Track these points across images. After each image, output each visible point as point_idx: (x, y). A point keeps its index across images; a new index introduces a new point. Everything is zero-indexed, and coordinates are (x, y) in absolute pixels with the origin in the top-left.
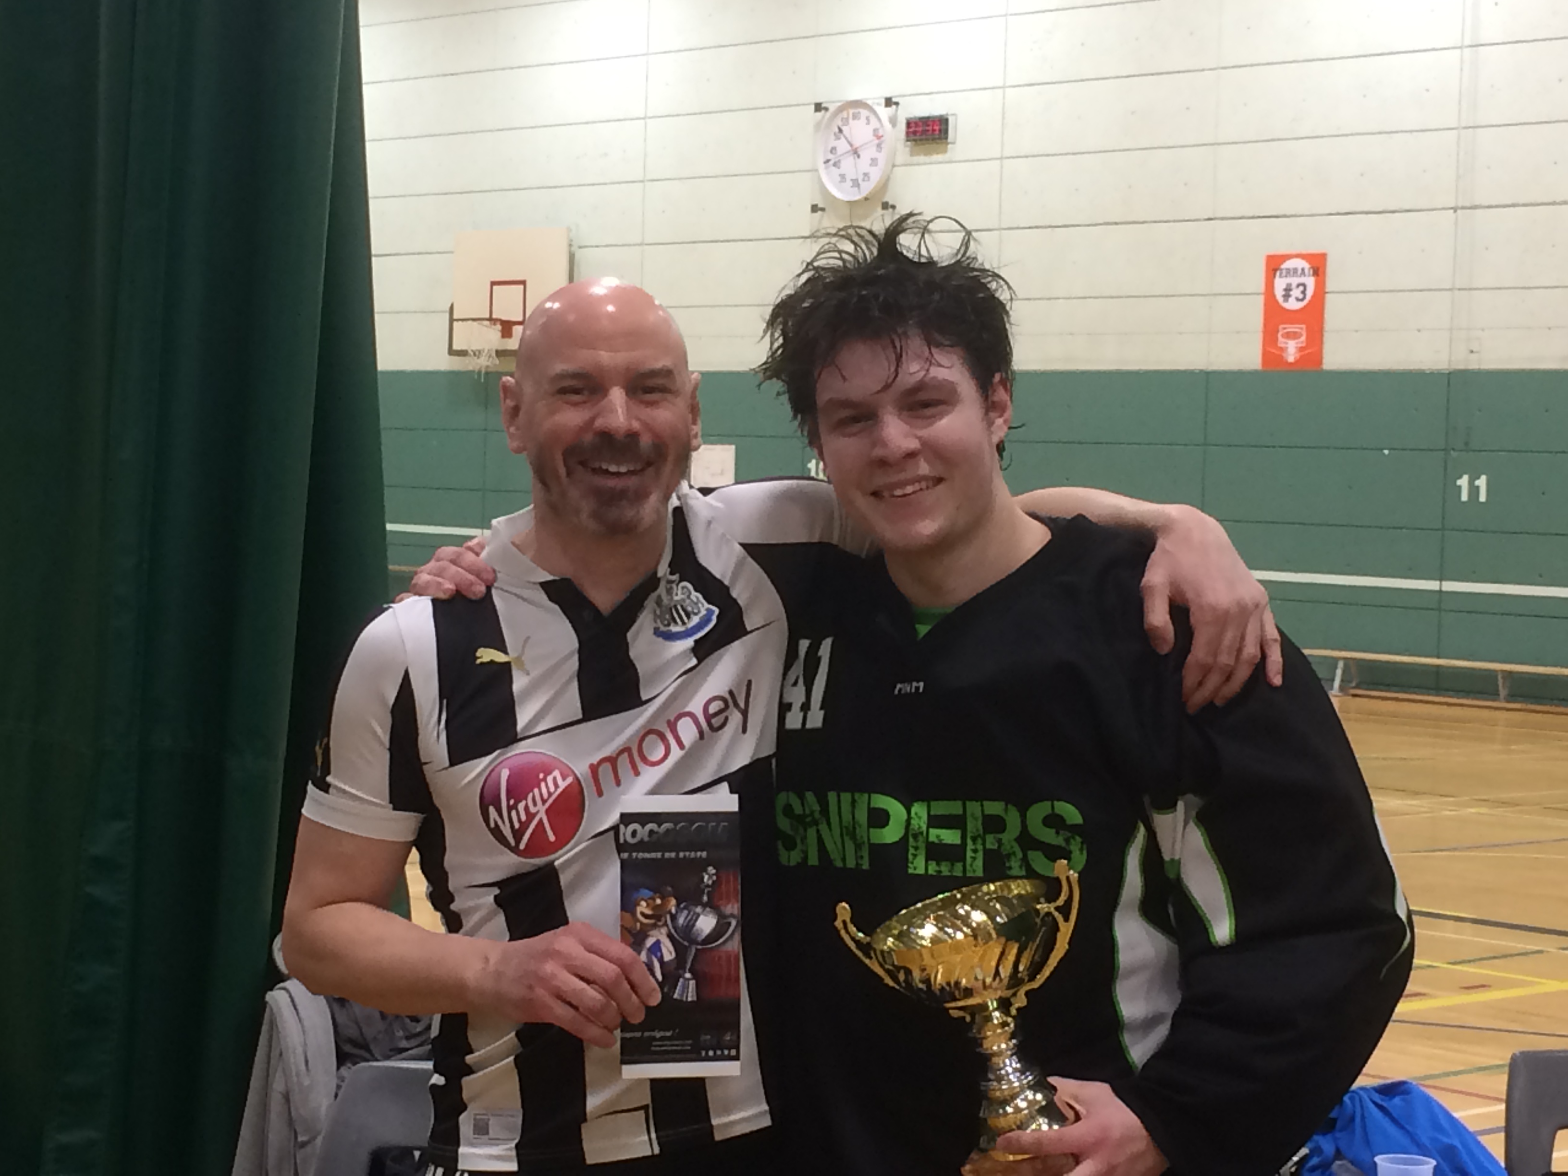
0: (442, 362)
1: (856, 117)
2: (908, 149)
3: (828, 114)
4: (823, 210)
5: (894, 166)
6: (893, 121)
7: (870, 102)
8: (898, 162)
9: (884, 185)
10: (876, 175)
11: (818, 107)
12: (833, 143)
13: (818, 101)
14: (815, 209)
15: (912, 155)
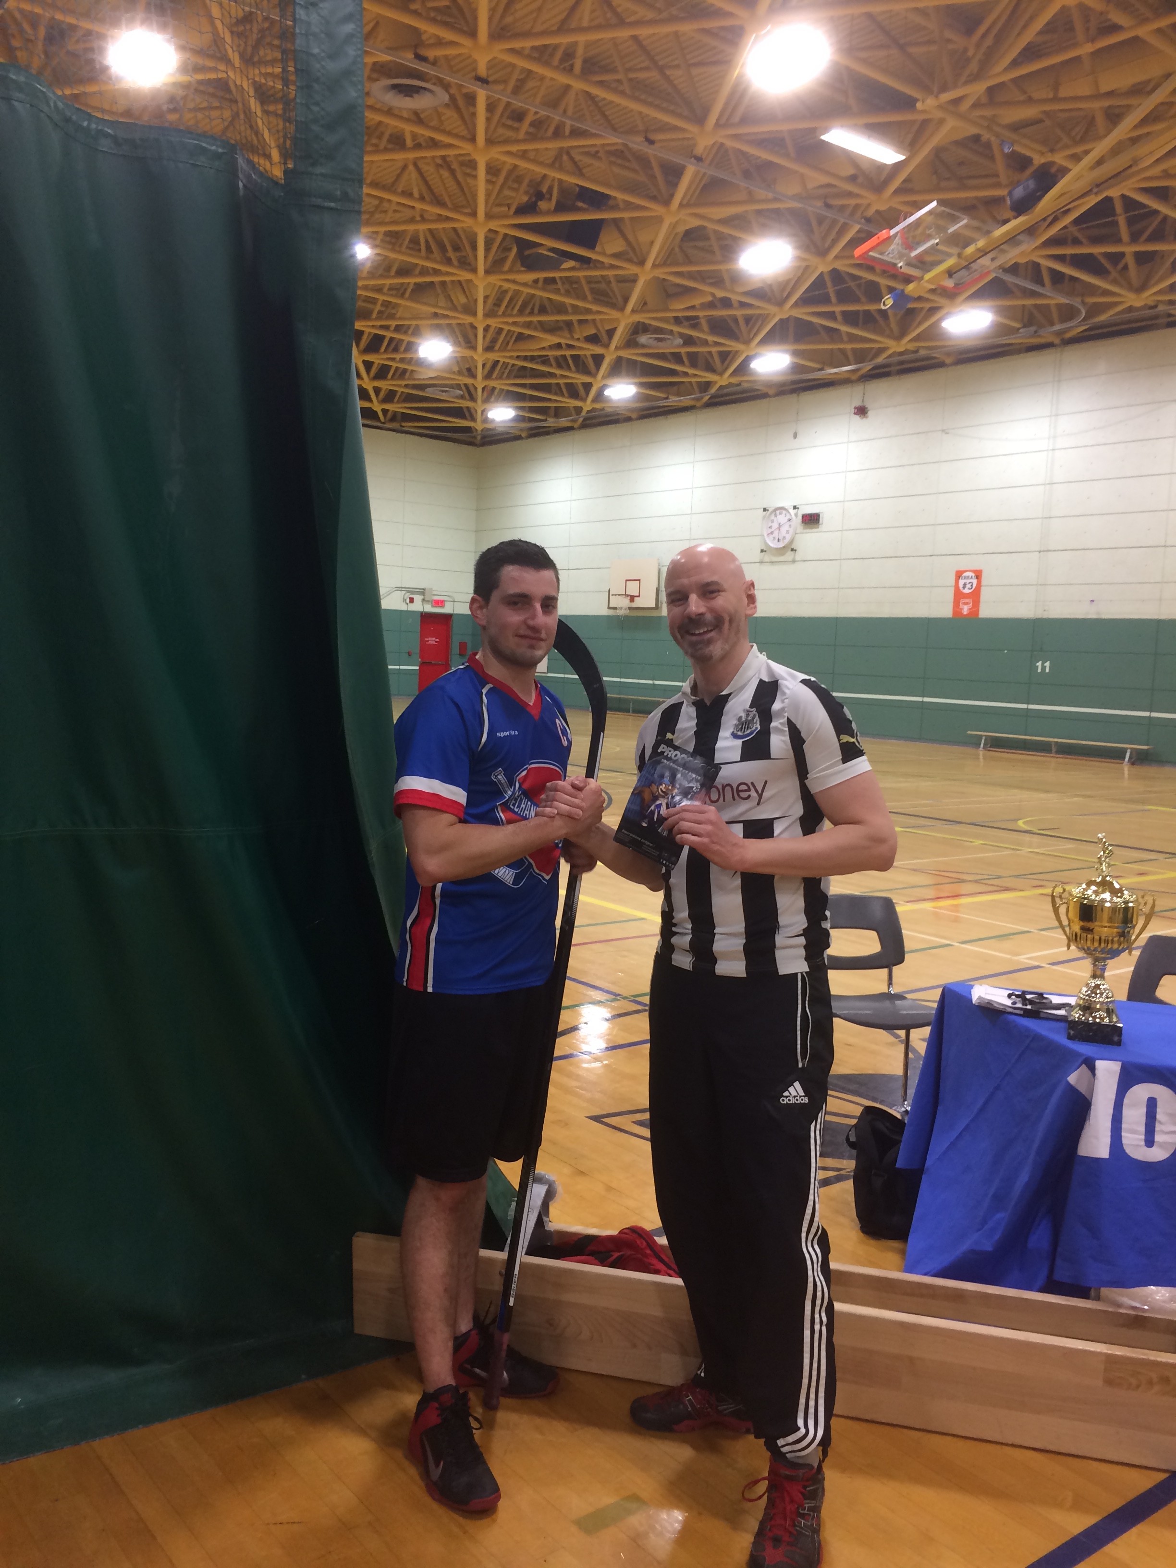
0: (604, 611)
1: (780, 514)
2: (802, 527)
3: (769, 513)
4: (765, 551)
5: (796, 534)
6: (796, 515)
7: (787, 508)
8: (798, 532)
9: (792, 542)
10: (788, 538)
11: (765, 510)
12: (770, 524)
13: (765, 507)
14: (762, 551)
15: (804, 529)
